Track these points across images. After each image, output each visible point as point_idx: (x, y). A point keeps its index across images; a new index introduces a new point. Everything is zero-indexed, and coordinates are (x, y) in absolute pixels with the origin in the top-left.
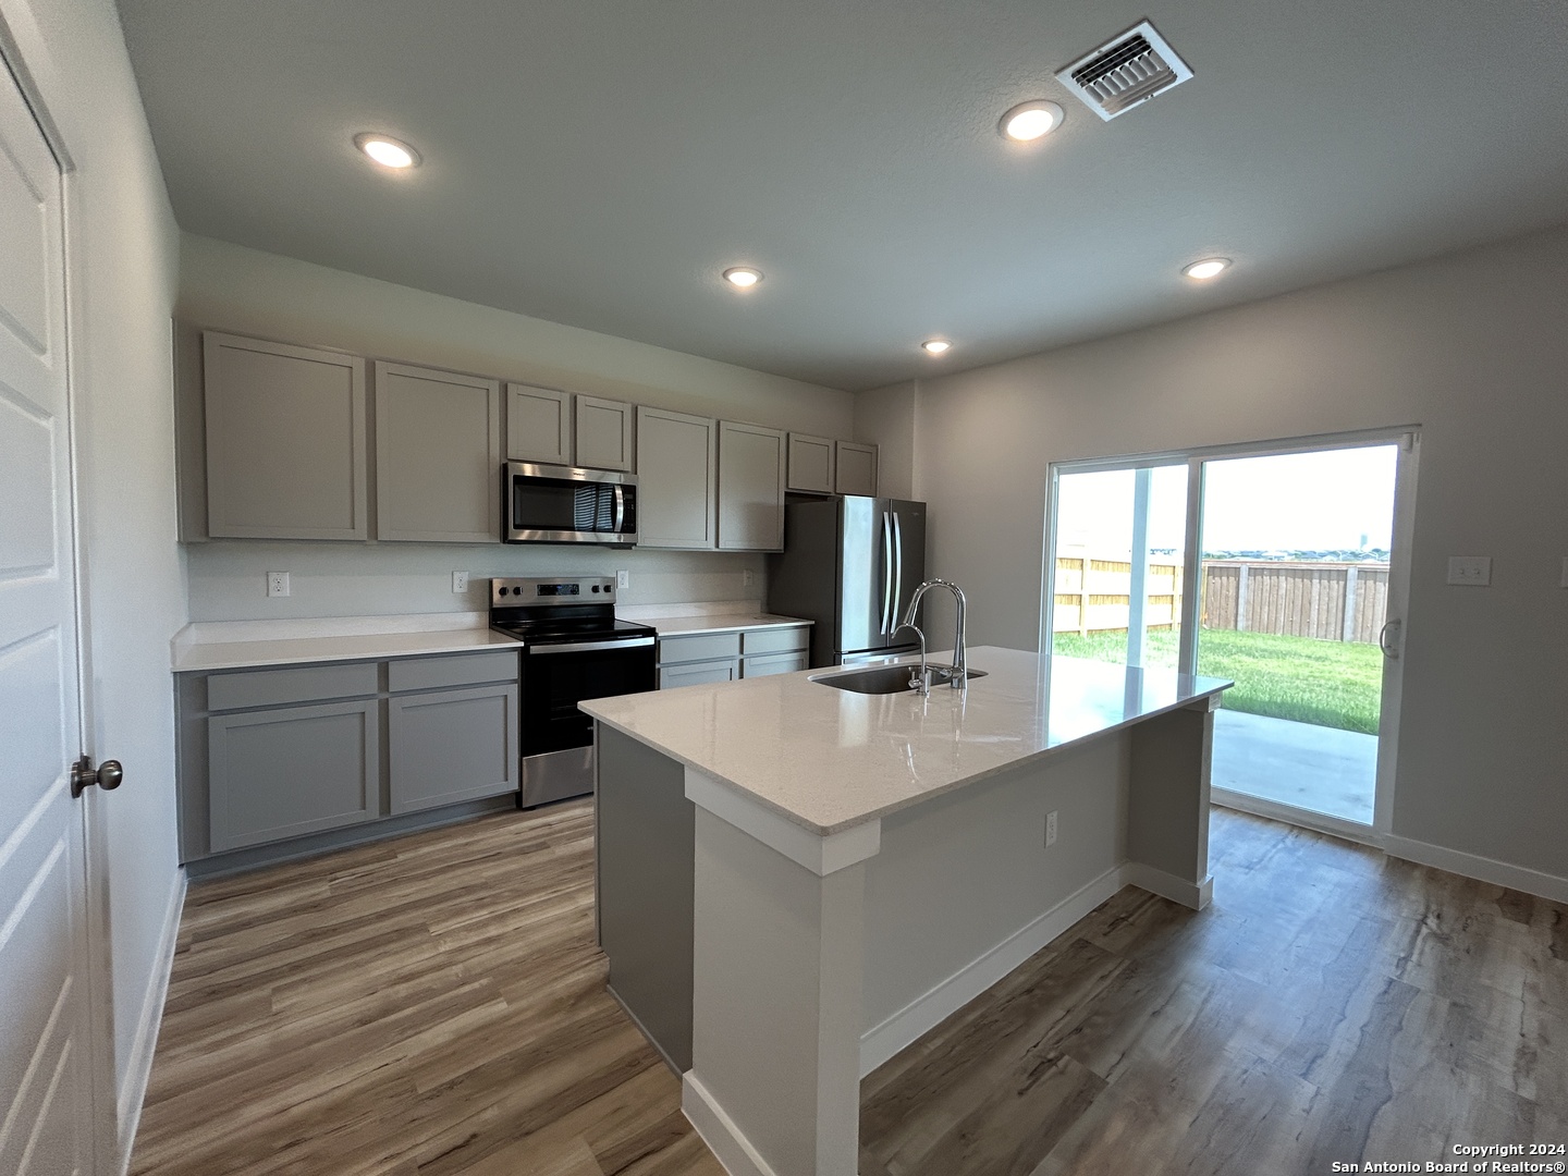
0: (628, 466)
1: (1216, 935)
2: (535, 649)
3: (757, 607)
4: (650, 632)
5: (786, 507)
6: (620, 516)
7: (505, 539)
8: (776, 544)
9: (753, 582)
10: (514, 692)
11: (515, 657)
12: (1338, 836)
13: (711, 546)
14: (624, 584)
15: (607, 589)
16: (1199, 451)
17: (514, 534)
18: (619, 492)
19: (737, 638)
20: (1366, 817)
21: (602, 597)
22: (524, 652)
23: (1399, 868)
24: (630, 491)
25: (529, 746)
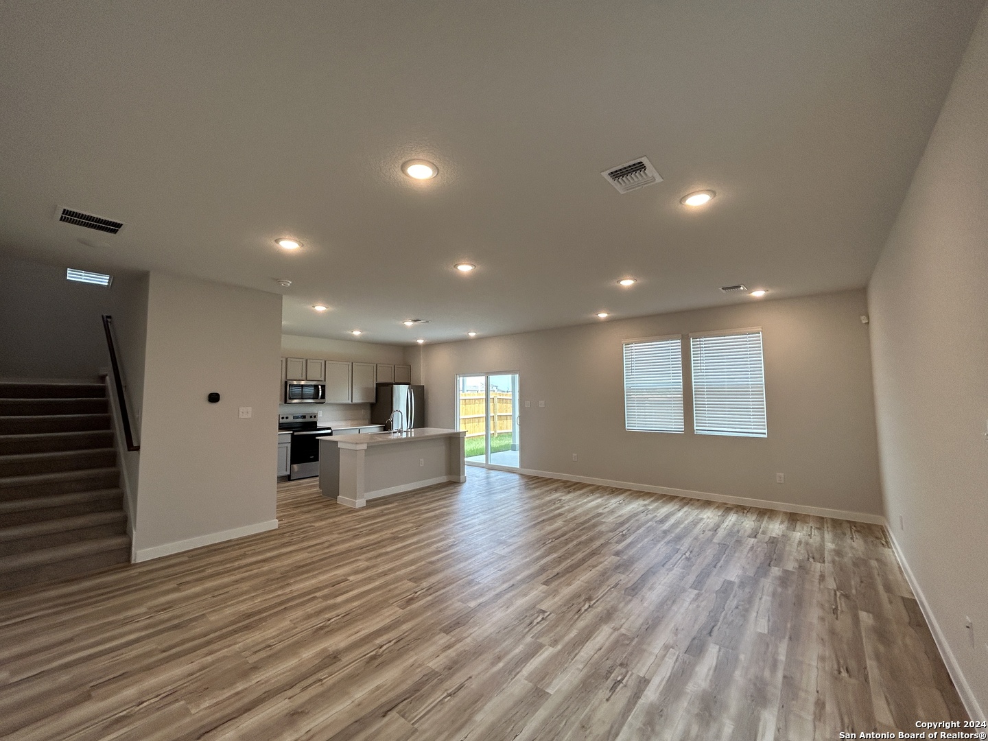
0: (323, 379)
1: (465, 487)
2: (296, 433)
3: (367, 422)
4: (329, 429)
5: (377, 388)
6: (320, 394)
7: (286, 402)
8: (373, 400)
9: (366, 413)
10: (289, 445)
11: (290, 435)
12: (511, 471)
13: (350, 402)
14: (320, 415)
15: (315, 417)
16: (488, 374)
17: (289, 401)
18: (320, 387)
19: (358, 430)
20: (518, 466)
21: (313, 420)
22: (292, 434)
23: (523, 476)
24: (323, 387)
25: (293, 462)
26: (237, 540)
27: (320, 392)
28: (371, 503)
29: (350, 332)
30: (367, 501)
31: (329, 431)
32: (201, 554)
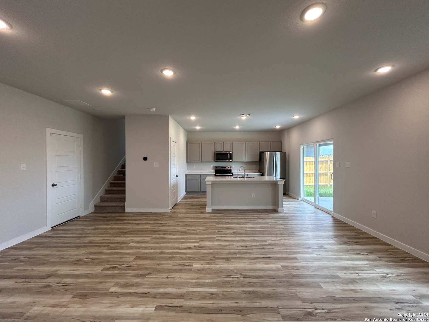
26: (154, 213)
27: (229, 156)
28: (214, 212)
29: (194, 127)
30: (212, 210)
31: (232, 174)
32: (138, 215)
